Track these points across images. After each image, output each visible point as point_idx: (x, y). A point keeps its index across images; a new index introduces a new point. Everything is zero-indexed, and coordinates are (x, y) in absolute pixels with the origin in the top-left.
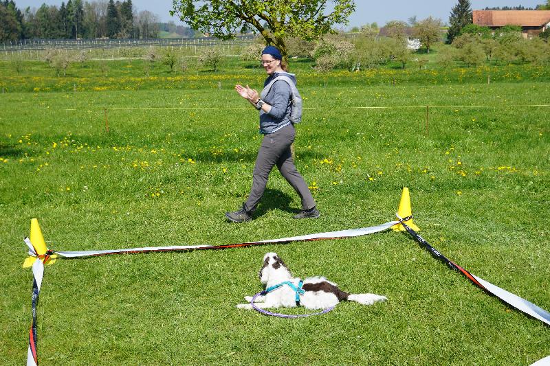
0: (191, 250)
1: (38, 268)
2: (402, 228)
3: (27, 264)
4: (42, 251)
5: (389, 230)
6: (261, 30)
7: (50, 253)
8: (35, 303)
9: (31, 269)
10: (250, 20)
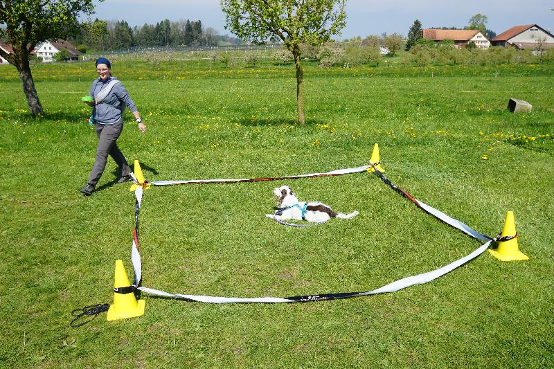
0: (236, 182)
1: (138, 192)
2: (373, 170)
4: (142, 180)
5: (365, 171)
6: (283, 39)
7: (146, 182)
8: (137, 213)
9: (134, 192)
10: (277, 32)
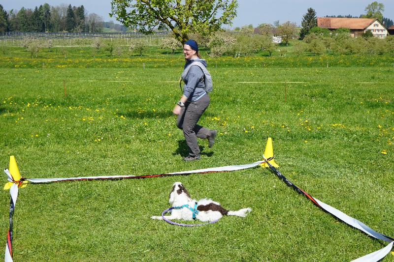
0: (121, 179)
1: (14, 191)
2: (267, 166)
3: (6, 187)
4: (17, 178)
5: (258, 167)
6: (172, 28)
7: (23, 180)
8: (12, 214)
9: (9, 191)
10: (164, 21)
